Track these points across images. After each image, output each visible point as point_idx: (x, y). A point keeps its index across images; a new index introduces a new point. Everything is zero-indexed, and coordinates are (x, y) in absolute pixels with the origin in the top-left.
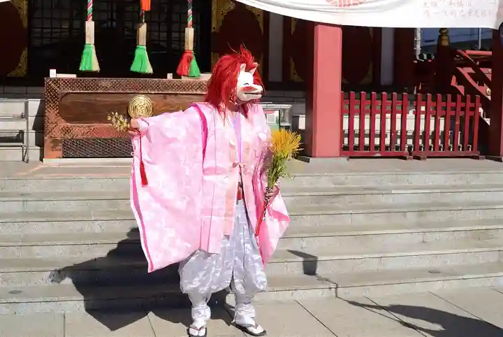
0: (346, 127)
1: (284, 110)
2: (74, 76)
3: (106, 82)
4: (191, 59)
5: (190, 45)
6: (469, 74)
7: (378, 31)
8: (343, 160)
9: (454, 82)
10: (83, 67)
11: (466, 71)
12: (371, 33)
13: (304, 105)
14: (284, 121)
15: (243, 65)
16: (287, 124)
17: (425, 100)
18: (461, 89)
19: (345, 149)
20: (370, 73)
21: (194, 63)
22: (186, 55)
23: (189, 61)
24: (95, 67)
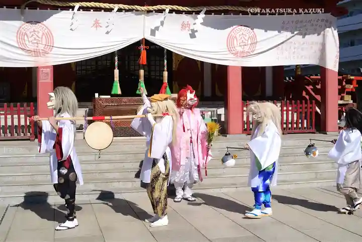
0: (245, 119)
1: (214, 111)
2: (109, 97)
3: (125, 99)
4: (166, 87)
5: (166, 80)
6: (311, 89)
7: (264, 68)
8: (244, 135)
9: (304, 94)
10: (113, 93)
11: (309, 88)
12: (260, 70)
13: (223, 109)
14: (214, 117)
15: (189, 91)
16: (215, 118)
17: (291, 103)
18: (307, 97)
19: (245, 130)
20: (260, 90)
21: (168, 89)
22: (164, 85)
23: (166, 88)
24: (119, 92)
